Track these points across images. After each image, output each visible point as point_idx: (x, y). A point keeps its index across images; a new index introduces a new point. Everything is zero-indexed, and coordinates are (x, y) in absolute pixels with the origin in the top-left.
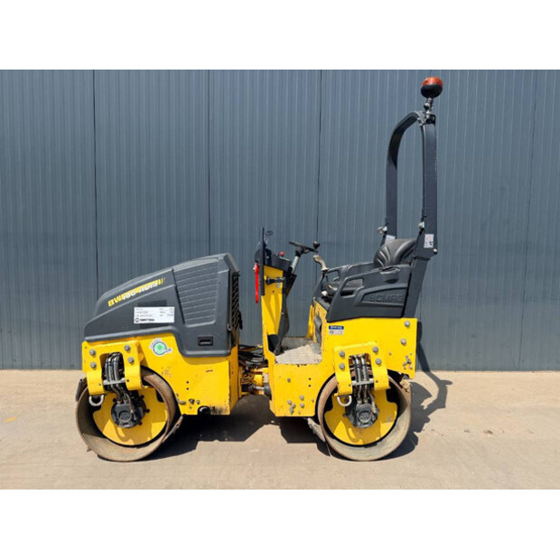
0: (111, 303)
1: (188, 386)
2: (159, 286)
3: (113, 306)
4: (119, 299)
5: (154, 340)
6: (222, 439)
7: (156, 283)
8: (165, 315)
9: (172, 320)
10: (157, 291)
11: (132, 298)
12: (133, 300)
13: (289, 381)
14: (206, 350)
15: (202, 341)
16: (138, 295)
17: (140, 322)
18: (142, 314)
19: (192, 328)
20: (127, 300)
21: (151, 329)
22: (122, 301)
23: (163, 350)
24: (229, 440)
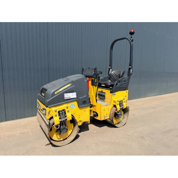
0: (56, 93)
1: (79, 117)
2: (70, 86)
3: (57, 94)
4: (58, 91)
5: (71, 104)
6: (83, 131)
7: (69, 85)
8: (73, 95)
9: (75, 97)
10: (70, 88)
11: (62, 90)
12: (63, 92)
13: (104, 110)
14: (84, 105)
15: (84, 102)
16: (64, 89)
17: (66, 98)
18: (67, 96)
19: (81, 99)
20: (61, 91)
21: (70, 100)
22: (60, 92)
23: (73, 107)
24: (85, 131)
